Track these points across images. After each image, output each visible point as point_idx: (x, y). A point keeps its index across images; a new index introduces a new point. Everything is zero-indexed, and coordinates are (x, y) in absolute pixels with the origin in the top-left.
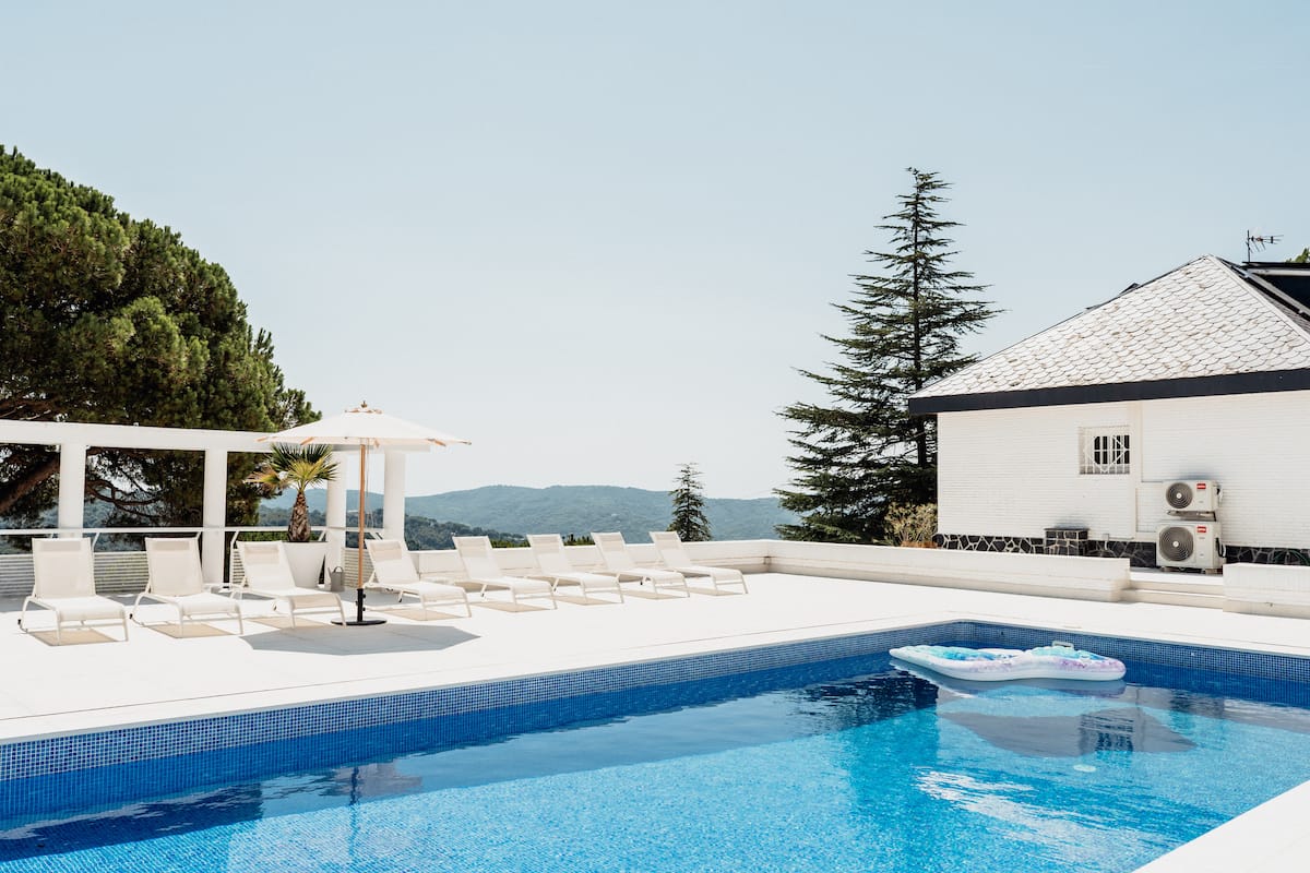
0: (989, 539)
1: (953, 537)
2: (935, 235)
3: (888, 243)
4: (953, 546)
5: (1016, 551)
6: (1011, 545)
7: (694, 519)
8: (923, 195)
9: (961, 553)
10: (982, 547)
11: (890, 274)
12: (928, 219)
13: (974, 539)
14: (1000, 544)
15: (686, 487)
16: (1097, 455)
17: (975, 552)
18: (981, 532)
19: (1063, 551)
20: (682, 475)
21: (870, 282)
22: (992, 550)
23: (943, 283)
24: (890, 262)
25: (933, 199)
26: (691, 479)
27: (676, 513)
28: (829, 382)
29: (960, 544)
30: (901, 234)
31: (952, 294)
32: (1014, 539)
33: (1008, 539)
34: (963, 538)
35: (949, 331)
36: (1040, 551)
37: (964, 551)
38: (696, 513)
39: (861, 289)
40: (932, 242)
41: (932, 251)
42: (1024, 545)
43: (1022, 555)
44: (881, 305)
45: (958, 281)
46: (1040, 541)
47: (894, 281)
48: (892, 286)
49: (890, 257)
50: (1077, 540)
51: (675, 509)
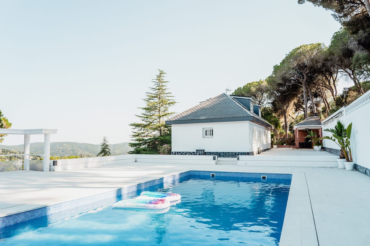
0: (183, 152)
1: (175, 152)
2: (163, 84)
3: (153, 85)
4: (175, 154)
5: (189, 155)
6: (188, 154)
7: (107, 150)
8: (161, 75)
9: (177, 156)
10: (182, 154)
11: (154, 92)
12: (162, 81)
13: (180, 152)
14: (186, 153)
15: (104, 142)
16: (206, 134)
17: (180, 155)
18: (181, 151)
19: (200, 154)
20: (104, 139)
21: (149, 94)
22: (184, 155)
23: (165, 95)
24: (154, 90)
25: (163, 76)
26: (106, 140)
27: (102, 148)
28: (141, 117)
29: (177, 154)
30: (156, 84)
31: (167, 98)
32: (189, 152)
33: (187, 152)
34: (177, 152)
35: (167, 106)
36: (194, 154)
37: (178, 155)
38: (106, 148)
39: (147, 96)
40: (163, 86)
41: (164, 88)
42: (191, 153)
43: (190, 156)
44: (151, 99)
45: (169, 95)
46: (194, 152)
47: (155, 94)
48: (154, 95)
49: (154, 89)
50: (203, 152)
51: (101, 147)
